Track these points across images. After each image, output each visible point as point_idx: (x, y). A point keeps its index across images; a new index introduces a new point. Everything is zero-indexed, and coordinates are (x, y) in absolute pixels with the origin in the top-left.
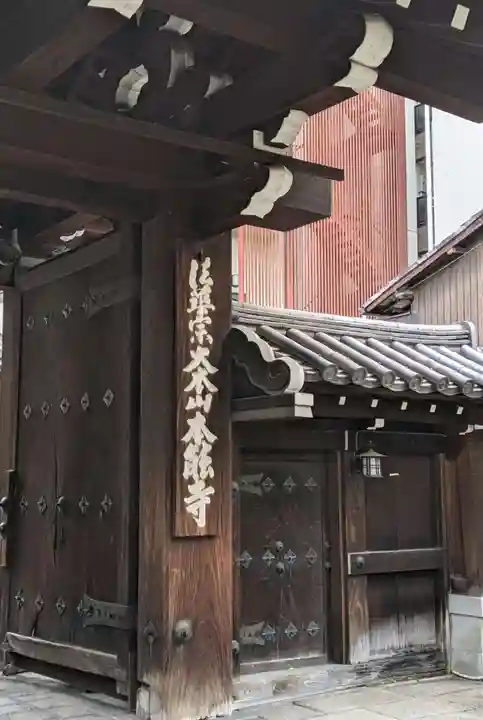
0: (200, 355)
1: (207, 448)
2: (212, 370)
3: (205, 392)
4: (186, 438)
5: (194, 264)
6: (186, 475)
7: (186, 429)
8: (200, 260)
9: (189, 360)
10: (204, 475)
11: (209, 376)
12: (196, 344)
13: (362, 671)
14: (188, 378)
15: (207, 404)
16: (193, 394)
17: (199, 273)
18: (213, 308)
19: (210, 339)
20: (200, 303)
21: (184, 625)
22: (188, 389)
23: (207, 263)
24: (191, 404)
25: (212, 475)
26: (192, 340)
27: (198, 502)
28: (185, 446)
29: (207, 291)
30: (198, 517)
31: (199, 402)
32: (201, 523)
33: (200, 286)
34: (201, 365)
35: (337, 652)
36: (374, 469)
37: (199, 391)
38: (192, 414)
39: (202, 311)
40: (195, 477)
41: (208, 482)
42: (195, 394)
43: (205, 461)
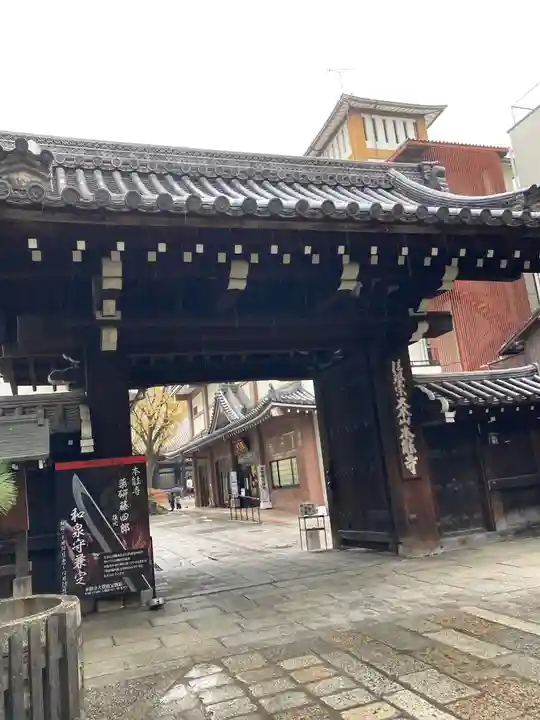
0: (402, 401)
1: (411, 440)
2: (408, 406)
3: (406, 417)
4: (401, 437)
5: (393, 363)
6: (404, 452)
7: (400, 433)
8: (396, 361)
9: (397, 404)
10: (412, 452)
11: (408, 409)
12: (399, 396)
13: (503, 534)
14: (398, 411)
15: (408, 422)
17: (396, 366)
18: (405, 380)
19: (405, 394)
20: (399, 379)
21: (413, 516)
22: (399, 416)
24: (401, 422)
25: (416, 452)
26: (397, 395)
27: (412, 464)
28: (401, 440)
29: (400, 373)
30: (412, 470)
31: (405, 421)
32: (414, 472)
33: (397, 372)
34: (403, 405)
35: (490, 526)
36: (494, 441)
37: (404, 416)
38: (402, 427)
39: (400, 382)
40: (408, 453)
41: (414, 455)
42: (402, 418)
43: (412, 446)
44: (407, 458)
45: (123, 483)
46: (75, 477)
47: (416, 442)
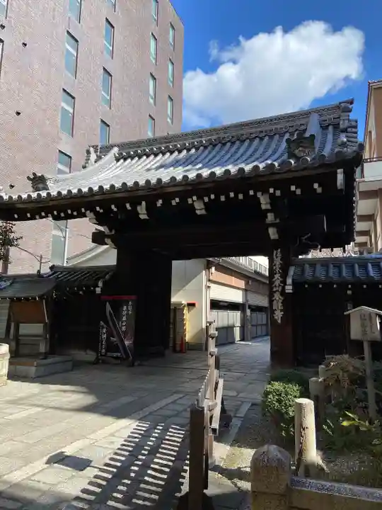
0: (277, 276)
1: (281, 301)
2: (281, 279)
3: (279, 286)
4: (273, 299)
5: (275, 252)
6: (274, 308)
7: (273, 296)
8: (277, 250)
9: (274, 277)
10: (280, 308)
11: (281, 281)
14: (274, 282)
15: (280, 289)
17: (277, 253)
18: (281, 262)
19: (281, 271)
22: (274, 285)
23: (279, 250)
24: (275, 290)
25: (283, 309)
26: (275, 272)
27: (278, 316)
29: (279, 258)
31: (277, 289)
32: (279, 321)
33: (277, 257)
34: (278, 279)
36: (349, 307)
37: (277, 285)
38: (275, 292)
39: (278, 263)
40: (277, 309)
41: (281, 311)
42: (276, 286)
43: (280, 305)
44: (275, 312)
45: (125, 308)
46: (107, 303)
47: (284, 302)
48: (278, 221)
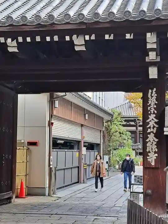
0: (152, 117)
1: (155, 143)
2: (156, 121)
3: (154, 127)
4: (147, 140)
5: (150, 91)
6: (147, 150)
7: (148, 138)
8: (152, 89)
9: (149, 118)
10: (154, 151)
11: (155, 123)
12: (151, 113)
14: (148, 123)
15: (155, 131)
16: (150, 128)
17: (152, 93)
18: (157, 102)
19: (156, 112)
20: (152, 102)
21: (149, 191)
22: (148, 126)
23: (155, 89)
24: (149, 131)
25: (157, 151)
26: (149, 112)
27: (152, 158)
28: (147, 142)
30: (152, 162)
31: (152, 130)
32: (153, 164)
33: (152, 97)
34: (153, 119)
37: (152, 127)
38: (149, 133)
39: (153, 104)
40: (151, 151)
41: (155, 152)
43: (154, 147)
44: (149, 154)
47: (158, 144)
48: (159, 60)
